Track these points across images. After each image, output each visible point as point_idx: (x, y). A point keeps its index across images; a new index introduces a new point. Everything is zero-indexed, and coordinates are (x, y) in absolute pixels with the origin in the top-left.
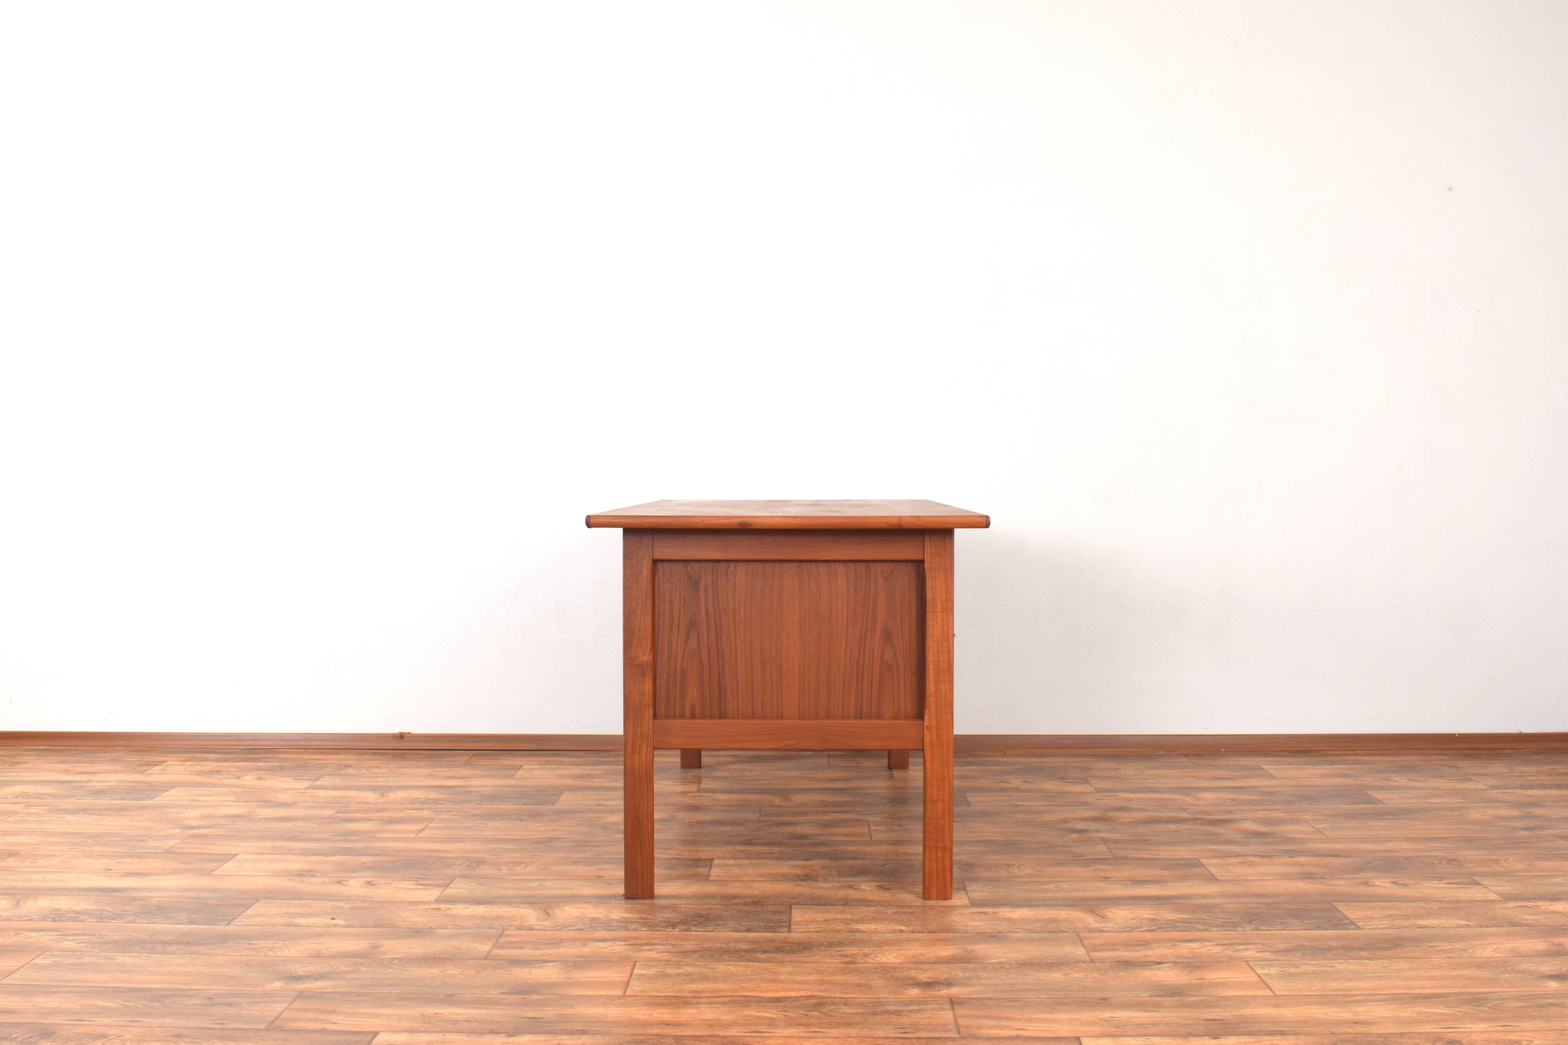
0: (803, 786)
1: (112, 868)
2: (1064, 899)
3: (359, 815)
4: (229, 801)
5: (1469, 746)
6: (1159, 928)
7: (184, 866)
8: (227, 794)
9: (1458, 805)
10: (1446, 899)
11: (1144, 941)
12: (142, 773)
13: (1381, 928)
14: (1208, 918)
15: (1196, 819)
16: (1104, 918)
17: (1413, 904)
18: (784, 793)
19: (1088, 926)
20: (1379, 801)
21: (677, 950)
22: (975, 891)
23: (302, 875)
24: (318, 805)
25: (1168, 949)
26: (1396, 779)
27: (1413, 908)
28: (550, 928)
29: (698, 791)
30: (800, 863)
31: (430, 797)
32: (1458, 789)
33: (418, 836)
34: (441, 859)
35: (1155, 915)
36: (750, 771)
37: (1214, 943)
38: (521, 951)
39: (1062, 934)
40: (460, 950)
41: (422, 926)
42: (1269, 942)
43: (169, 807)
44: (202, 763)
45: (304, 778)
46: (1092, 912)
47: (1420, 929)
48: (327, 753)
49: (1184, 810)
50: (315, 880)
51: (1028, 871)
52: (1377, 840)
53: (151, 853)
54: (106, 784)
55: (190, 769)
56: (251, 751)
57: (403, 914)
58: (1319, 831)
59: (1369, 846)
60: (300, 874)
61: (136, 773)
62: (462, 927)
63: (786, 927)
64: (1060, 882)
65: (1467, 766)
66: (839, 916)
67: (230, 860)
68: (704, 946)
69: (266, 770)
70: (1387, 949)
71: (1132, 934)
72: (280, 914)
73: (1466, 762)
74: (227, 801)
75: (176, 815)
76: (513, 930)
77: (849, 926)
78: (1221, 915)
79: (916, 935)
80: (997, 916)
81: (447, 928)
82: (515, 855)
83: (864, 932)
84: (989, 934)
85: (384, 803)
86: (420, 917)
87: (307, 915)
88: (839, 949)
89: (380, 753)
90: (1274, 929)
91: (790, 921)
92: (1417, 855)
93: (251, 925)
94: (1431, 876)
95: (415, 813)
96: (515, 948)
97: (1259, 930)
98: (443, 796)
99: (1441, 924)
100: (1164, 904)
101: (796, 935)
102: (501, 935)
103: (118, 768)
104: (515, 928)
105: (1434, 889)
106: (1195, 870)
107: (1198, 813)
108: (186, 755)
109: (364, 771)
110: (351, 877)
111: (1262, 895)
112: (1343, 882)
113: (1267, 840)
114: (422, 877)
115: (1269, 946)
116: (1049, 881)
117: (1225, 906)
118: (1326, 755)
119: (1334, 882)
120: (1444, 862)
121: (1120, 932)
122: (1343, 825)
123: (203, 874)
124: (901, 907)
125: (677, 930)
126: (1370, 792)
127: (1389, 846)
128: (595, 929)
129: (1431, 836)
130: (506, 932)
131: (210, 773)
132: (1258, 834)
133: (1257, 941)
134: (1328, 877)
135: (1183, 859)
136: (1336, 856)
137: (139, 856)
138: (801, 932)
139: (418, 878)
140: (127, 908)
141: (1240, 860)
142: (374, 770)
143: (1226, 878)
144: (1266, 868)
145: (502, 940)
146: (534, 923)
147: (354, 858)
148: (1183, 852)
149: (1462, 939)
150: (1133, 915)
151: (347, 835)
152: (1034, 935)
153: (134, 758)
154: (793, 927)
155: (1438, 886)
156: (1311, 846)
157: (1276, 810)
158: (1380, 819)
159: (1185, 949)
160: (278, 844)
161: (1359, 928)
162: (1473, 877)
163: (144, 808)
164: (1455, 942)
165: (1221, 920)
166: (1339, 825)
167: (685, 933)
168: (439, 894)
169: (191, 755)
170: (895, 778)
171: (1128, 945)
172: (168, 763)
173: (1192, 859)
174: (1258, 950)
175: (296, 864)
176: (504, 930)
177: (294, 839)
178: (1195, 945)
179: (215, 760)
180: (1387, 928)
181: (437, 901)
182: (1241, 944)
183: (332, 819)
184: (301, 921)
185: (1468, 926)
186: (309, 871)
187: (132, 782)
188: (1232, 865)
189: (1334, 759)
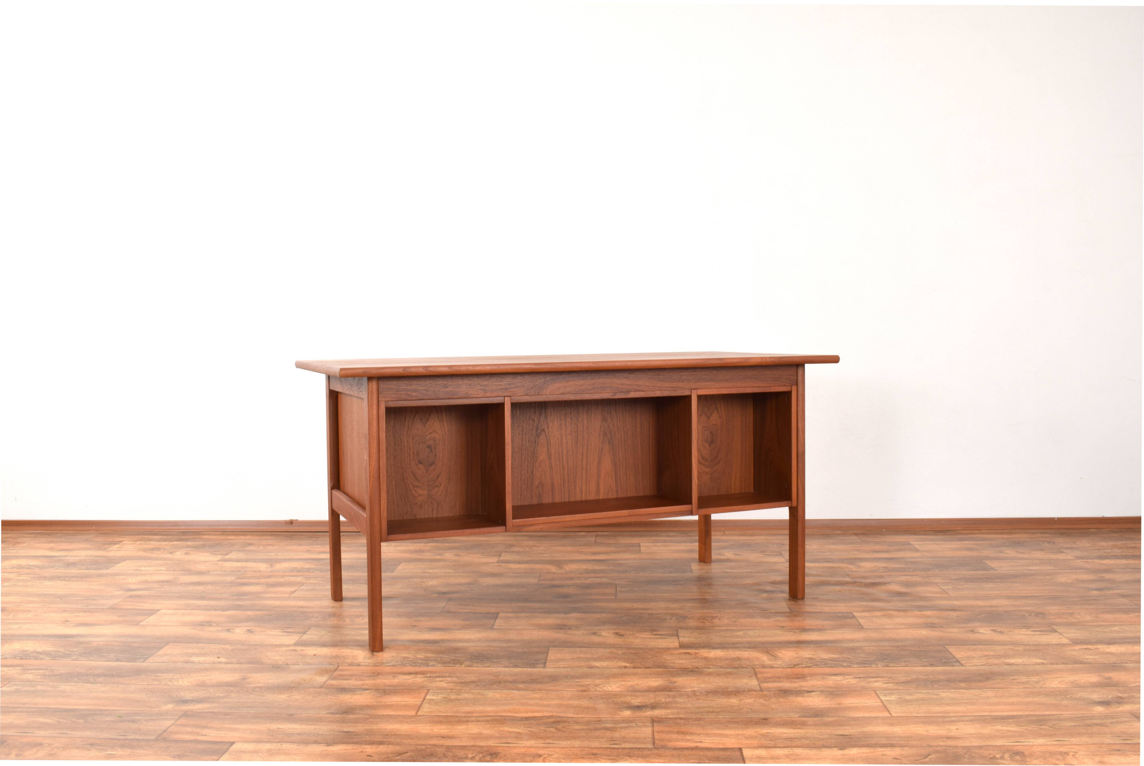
0: (574, 558)
1: (69, 620)
2: (748, 642)
3: (252, 580)
4: (162, 570)
5: (1065, 526)
6: (814, 665)
7: (121, 619)
8: (162, 565)
9: (1050, 571)
10: (1030, 643)
11: (802, 675)
12: (104, 550)
13: (978, 665)
14: (852, 658)
15: (855, 582)
16: (775, 657)
17: (1005, 647)
18: (559, 564)
19: (763, 663)
20: (992, 568)
21: (461, 681)
22: (684, 637)
23: (203, 625)
24: (224, 573)
25: (819, 681)
26: (1007, 552)
27: (1004, 650)
28: (372, 665)
29: (498, 562)
30: (562, 615)
31: (306, 567)
32: (1052, 559)
33: (291, 596)
34: (303, 613)
35: (813, 655)
36: (538, 547)
37: (853, 677)
38: (349, 682)
39: (743, 670)
40: (304, 681)
41: (281, 663)
42: (894, 676)
43: (119, 575)
44: (148, 542)
45: (218, 553)
46: (767, 652)
47: (1007, 666)
48: (237, 535)
49: (848, 575)
50: (211, 629)
51: (726, 621)
52: (987, 598)
53: (99, 609)
54: (78, 558)
55: (139, 547)
56: (184, 533)
57: (269, 654)
58: (945, 591)
59: (980, 603)
60: (202, 624)
61: (100, 550)
62: (310, 664)
63: (542, 663)
64: (748, 630)
65: (1061, 541)
66: (582, 656)
67: (153, 614)
68: (480, 678)
69: (192, 547)
70: (980, 681)
71: (794, 670)
72: (182, 654)
73: (1061, 539)
74: (160, 570)
75: (123, 581)
76: (346, 666)
77: (588, 663)
78: (862, 655)
79: (636, 670)
80: (698, 655)
81: (298, 665)
82: (358, 610)
83: (599, 668)
84: (689, 669)
85: (271, 572)
86: (282, 656)
87: (200, 655)
88: (578, 680)
89: (275, 535)
90: (899, 666)
91: (546, 659)
92: (1013, 609)
93: (160, 662)
94: (1022, 625)
95: (293, 579)
96: (345, 679)
97: (888, 667)
98: (314, 566)
99: (1023, 662)
100: (821, 647)
101: (549, 670)
102: (336, 670)
103: (88, 546)
104: (347, 665)
105: (1023, 635)
106: (848, 621)
107: (858, 577)
108: (137, 537)
109: (261, 548)
110: (237, 627)
111: (895, 640)
112: (956, 630)
113: (905, 598)
114: (287, 626)
115: (893, 679)
116: (740, 629)
117: (866, 648)
118: (960, 534)
119: (949, 630)
120: (1033, 614)
121: (786, 668)
122: (962, 587)
123: (133, 624)
124: (628, 649)
125: (463, 666)
126: (987, 562)
127: (994, 602)
128: (403, 665)
129: (1026, 595)
130: (340, 668)
131: (152, 549)
132: (899, 594)
133: (885, 675)
134: (945, 626)
135: (841, 613)
136: (954, 610)
137: (91, 611)
138: (552, 668)
139: (284, 627)
140: (74, 650)
141: (883, 613)
142: (269, 547)
143: (870, 627)
144: (901, 619)
145: (336, 673)
146: (361, 661)
147: (242, 612)
148: (842, 608)
149: (1037, 673)
150: (797, 655)
151: (241, 595)
152: (722, 670)
153: (101, 539)
154: (548, 664)
155: (1026, 633)
156: (937, 602)
157: (916, 575)
158: (991, 582)
159: (831, 681)
160: (190, 602)
161: (962, 665)
162: (1053, 627)
163: (100, 576)
164: (1032, 676)
165: (861, 659)
166: (960, 587)
167: (468, 668)
168: (298, 639)
169: (141, 537)
170: (642, 552)
171: (789, 678)
172: (124, 542)
173: (847, 613)
174: (885, 682)
175: (200, 616)
176: (338, 667)
177: (202, 598)
178: (839, 678)
179: (158, 540)
180: (984, 665)
181: (296, 644)
182: (873, 677)
183: (232, 584)
184: (195, 659)
185: (1043, 663)
186: (208, 622)
187: (95, 556)
188: (876, 617)
189: (964, 536)
